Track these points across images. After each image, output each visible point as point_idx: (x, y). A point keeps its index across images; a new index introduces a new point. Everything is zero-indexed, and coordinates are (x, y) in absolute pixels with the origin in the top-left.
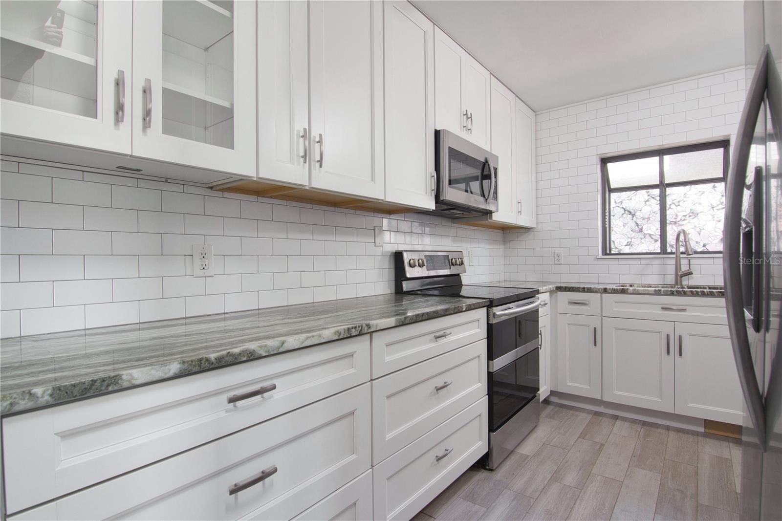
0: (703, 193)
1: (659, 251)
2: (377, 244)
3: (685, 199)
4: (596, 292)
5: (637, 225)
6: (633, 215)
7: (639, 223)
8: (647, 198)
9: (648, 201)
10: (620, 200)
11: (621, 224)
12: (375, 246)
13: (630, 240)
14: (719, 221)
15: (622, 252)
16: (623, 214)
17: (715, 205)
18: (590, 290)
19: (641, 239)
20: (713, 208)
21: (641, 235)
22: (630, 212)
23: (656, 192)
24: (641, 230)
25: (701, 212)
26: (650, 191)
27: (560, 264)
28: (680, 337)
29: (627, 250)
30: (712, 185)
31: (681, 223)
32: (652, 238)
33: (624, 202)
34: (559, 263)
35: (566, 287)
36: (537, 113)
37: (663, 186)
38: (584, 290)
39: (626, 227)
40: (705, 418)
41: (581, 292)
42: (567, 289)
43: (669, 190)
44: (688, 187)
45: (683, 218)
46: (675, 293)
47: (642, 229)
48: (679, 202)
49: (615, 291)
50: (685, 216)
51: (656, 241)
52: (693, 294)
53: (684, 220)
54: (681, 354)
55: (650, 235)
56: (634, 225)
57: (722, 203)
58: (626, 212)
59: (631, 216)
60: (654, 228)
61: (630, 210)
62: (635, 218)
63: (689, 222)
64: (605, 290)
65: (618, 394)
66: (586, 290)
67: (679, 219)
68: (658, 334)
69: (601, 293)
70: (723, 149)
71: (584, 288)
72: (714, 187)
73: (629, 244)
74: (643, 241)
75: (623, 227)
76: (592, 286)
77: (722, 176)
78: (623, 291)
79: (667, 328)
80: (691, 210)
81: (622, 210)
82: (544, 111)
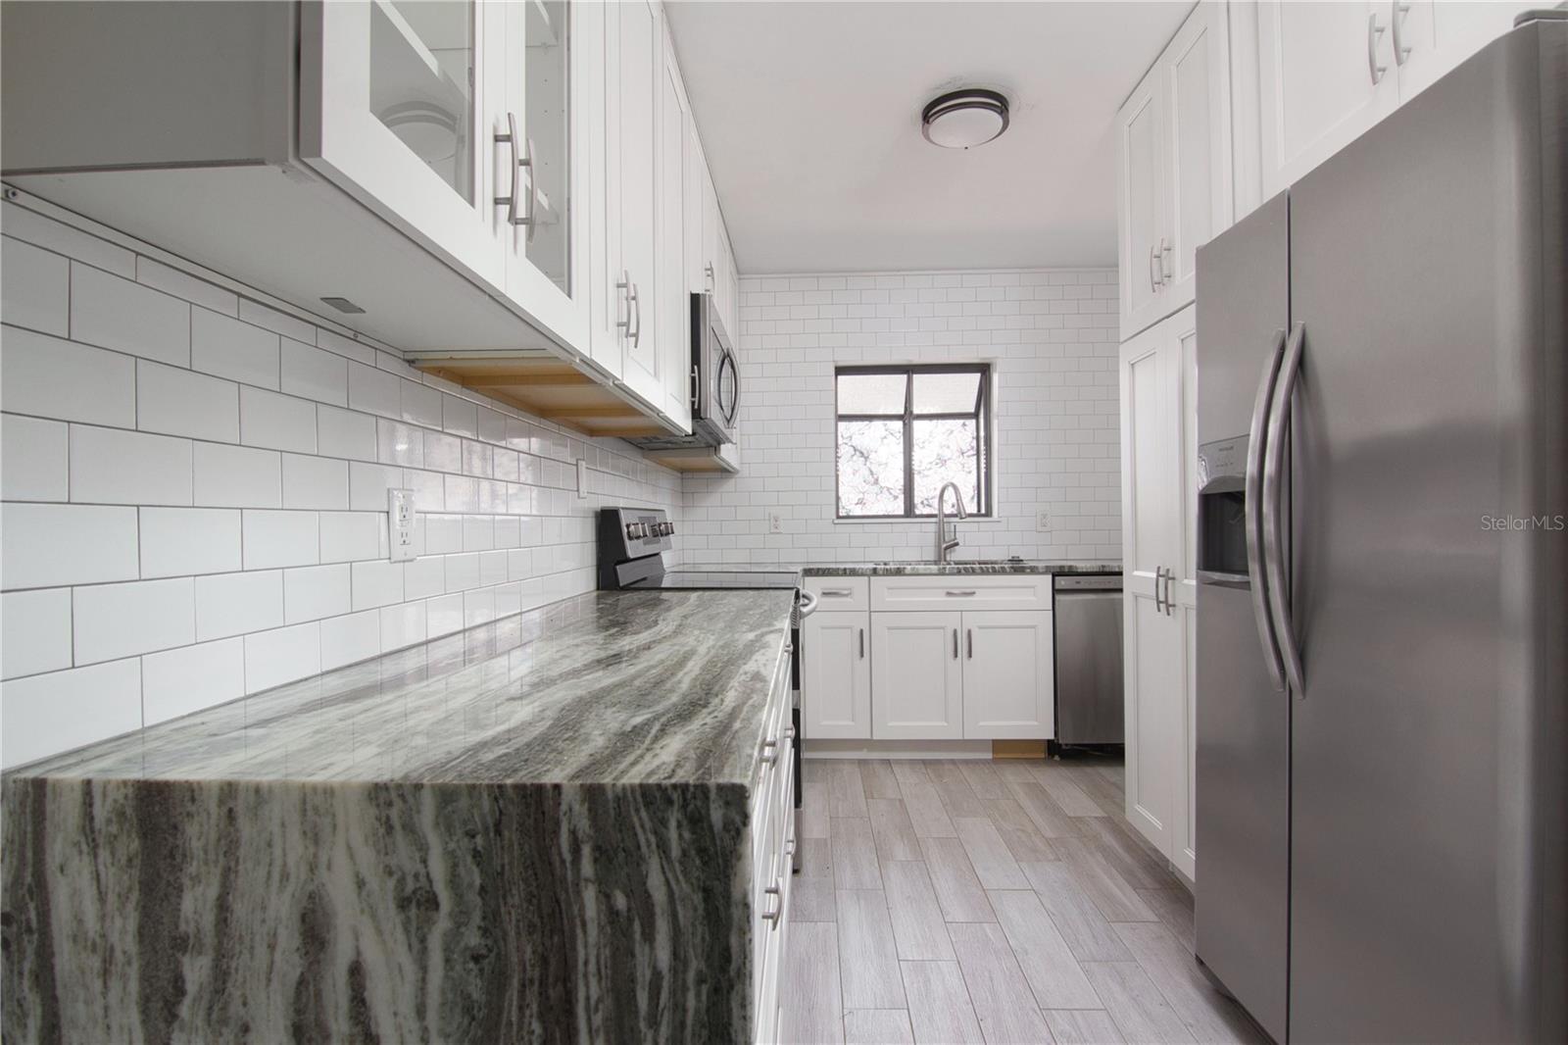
0: (952, 432)
1: (902, 513)
2: (582, 495)
3: (931, 439)
4: (862, 575)
5: (872, 473)
6: (866, 458)
7: (874, 471)
8: (884, 433)
9: (885, 437)
10: (848, 435)
11: (850, 470)
12: (579, 497)
13: (861, 496)
14: (970, 472)
15: (851, 514)
16: (853, 456)
17: (965, 449)
18: (853, 573)
19: (877, 494)
20: (963, 453)
21: (876, 489)
22: (862, 453)
23: (899, 424)
24: (876, 482)
25: (949, 459)
26: (888, 423)
27: (778, 533)
28: (969, 632)
29: (857, 511)
30: (961, 421)
31: (926, 473)
32: (891, 494)
33: (854, 437)
34: (776, 531)
35: (818, 569)
36: (742, 277)
37: (907, 417)
38: (845, 573)
39: (857, 475)
40: (994, 738)
41: (842, 575)
42: (820, 572)
43: (917, 425)
44: (935, 422)
45: (928, 467)
46: (963, 571)
47: (877, 480)
48: (923, 442)
49: (888, 573)
50: (931, 463)
51: (896, 498)
52: (984, 572)
53: (930, 469)
54: (970, 656)
55: (888, 489)
56: (867, 473)
57: (972, 448)
58: (858, 453)
59: (863, 459)
60: (895, 478)
61: (863, 450)
62: (868, 463)
63: (936, 473)
64: (875, 572)
65: (895, 726)
66: (848, 572)
67: (923, 468)
68: (942, 631)
69: (869, 576)
70: (979, 375)
71: (845, 569)
72: (964, 425)
73: (860, 502)
74: (879, 497)
75: (852, 476)
76: (857, 566)
77: (973, 410)
78: (899, 572)
79: (952, 622)
80: (938, 455)
81: (852, 449)
82: (754, 276)
